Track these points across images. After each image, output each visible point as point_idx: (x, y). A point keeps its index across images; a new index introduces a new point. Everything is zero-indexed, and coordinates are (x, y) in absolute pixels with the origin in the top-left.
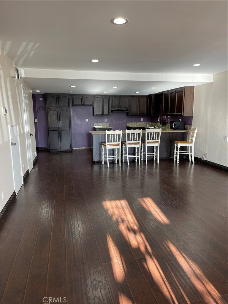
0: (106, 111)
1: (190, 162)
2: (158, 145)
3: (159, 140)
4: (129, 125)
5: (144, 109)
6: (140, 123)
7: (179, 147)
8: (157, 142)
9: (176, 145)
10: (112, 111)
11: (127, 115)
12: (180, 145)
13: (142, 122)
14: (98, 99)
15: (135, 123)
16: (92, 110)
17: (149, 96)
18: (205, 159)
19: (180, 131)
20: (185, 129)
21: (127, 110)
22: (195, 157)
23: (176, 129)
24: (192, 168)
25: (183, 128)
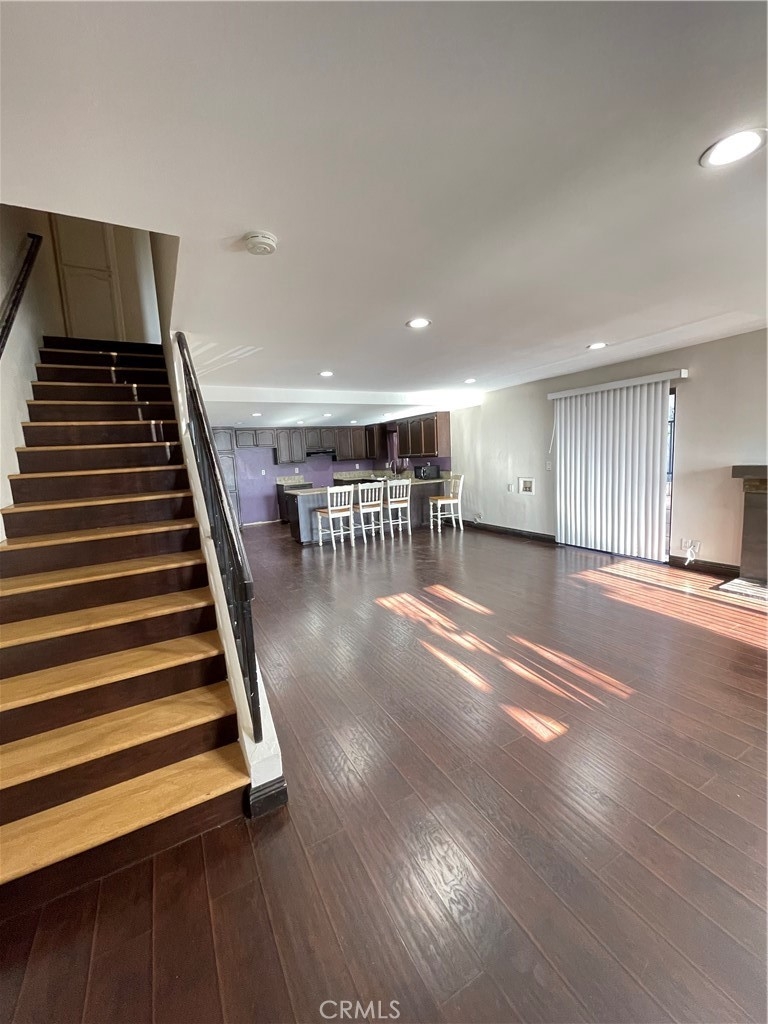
0: (299, 454)
1: (455, 529)
2: (407, 505)
3: (408, 498)
4: (337, 476)
5: (362, 449)
6: (354, 473)
7: (439, 506)
8: (406, 501)
9: (431, 504)
10: (308, 455)
11: (334, 459)
12: (440, 503)
13: (357, 471)
14: (283, 436)
15: (347, 473)
16: (271, 454)
17: (369, 429)
18: (479, 521)
19: (432, 481)
20: (439, 477)
21: (334, 452)
22: (463, 521)
23: (426, 478)
24: (461, 538)
25: (435, 475)
